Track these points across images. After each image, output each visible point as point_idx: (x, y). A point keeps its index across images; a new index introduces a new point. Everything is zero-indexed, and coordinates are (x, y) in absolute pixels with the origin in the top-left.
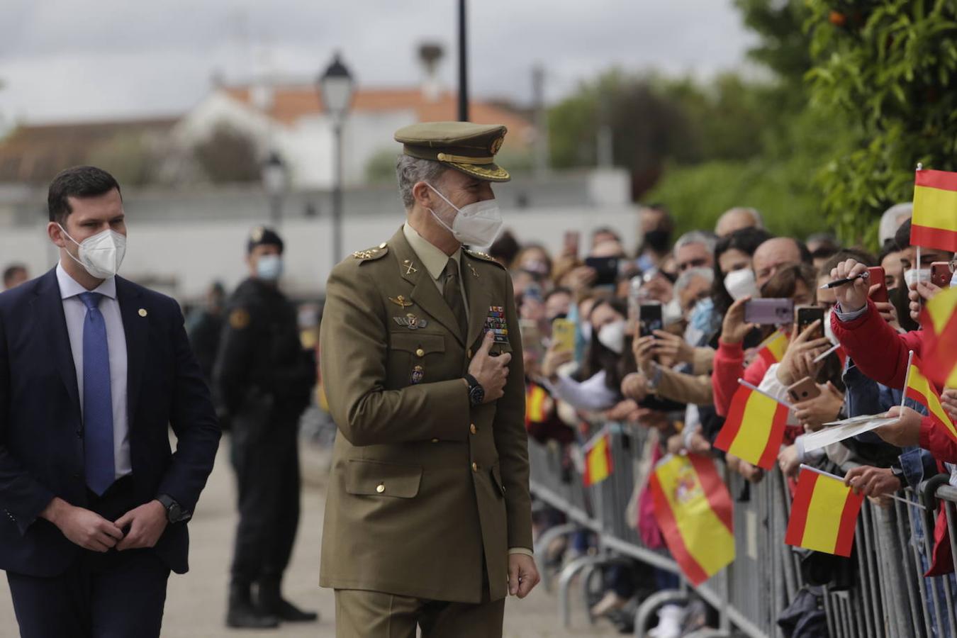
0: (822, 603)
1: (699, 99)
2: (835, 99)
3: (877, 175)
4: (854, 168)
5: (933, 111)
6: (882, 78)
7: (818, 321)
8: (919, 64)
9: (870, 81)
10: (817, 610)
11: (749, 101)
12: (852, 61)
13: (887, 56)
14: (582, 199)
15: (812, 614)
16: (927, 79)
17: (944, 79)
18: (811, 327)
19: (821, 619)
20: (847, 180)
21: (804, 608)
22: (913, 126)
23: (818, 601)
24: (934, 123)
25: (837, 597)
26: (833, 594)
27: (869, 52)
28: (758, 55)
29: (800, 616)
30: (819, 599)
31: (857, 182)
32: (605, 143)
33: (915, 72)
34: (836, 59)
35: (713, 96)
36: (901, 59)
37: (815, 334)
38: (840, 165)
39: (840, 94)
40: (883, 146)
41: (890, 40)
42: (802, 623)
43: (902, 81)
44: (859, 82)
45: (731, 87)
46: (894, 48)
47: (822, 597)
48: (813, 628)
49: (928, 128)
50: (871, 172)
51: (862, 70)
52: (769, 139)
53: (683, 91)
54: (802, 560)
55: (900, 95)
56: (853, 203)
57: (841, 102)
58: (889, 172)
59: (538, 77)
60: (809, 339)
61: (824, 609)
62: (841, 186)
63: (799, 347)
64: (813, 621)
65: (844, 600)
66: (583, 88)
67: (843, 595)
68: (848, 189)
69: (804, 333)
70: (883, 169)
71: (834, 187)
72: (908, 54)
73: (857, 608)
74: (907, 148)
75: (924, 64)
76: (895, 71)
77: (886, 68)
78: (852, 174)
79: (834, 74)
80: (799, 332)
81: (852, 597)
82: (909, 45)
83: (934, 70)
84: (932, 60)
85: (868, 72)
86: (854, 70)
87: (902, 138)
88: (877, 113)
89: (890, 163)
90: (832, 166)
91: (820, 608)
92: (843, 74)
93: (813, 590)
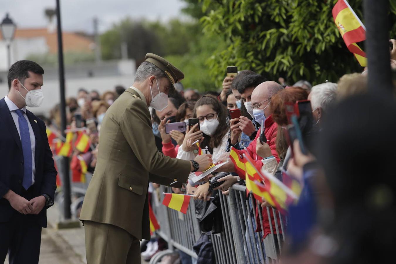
0: (210, 238)
1: (163, 29)
2: (213, 29)
3: (231, 60)
4: (222, 58)
5: (253, 34)
6: (232, 20)
7: (197, 124)
8: (246, 14)
9: (227, 21)
10: (209, 241)
11: (183, 30)
12: (219, 13)
13: (233, 11)
14: (116, 73)
15: (207, 243)
16: (250, 20)
17: (257, 20)
18: (194, 127)
19: (210, 245)
20: (219, 63)
21: (203, 241)
22: (245, 40)
23: (209, 238)
24: (254, 39)
25: (216, 236)
26: (215, 235)
27: (226, 9)
28: (186, 11)
29: (202, 244)
30: (209, 237)
31: (223, 63)
32: (124, 49)
33: (245, 17)
34: (212, 13)
35: (169, 28)
36: (239, 12)
37: (196, 129)
38: (216, 57)
39: (215, 27)
40: (233, 48)
41: (234, 4)
42: (202, 247)
43: (240, 21)
44: (222, 22)
45: (176, 24)
46: (236, 8)
47: (210, 236)
48: (207, 249)
49: (251, 40)
50: (229, 59)
51: (224, 17)
52: (192, 46)
53: (156, 26)
54: (200, 221)
55: (239, 27)
56: (222, 72)
57: (215, 30)
58: (236, 59)
59: (96, 22)
60: (194, 132)
61: (211, 241)
62: (217, 65)
63: (190, 135)
64: (207, 246)
65: (219, 237)
66: (115, 26)
67: (219, 235)
68: (220, 66)
69: (192, 129)
70: (234, 58)
71: (214, 66)
72: (242, 10)
73: (224, 240)
74: (243, 49)
75: (249, 14)
76: (237, 17)
77: (233, 16)
78: (221, 60)
79: (212, 19)
80: (190, 129)
81: (222, 235)
82: (242, 6)
83: (252, 16)
84: (252, 12)
85: (226, 18)
86: (220, 17)
87: (241, 45)
88: (230, 35)
89: (236, 55)
90: (213, 57)
91: (210, 240)
92: (216, 19)
93: (207, 233)
